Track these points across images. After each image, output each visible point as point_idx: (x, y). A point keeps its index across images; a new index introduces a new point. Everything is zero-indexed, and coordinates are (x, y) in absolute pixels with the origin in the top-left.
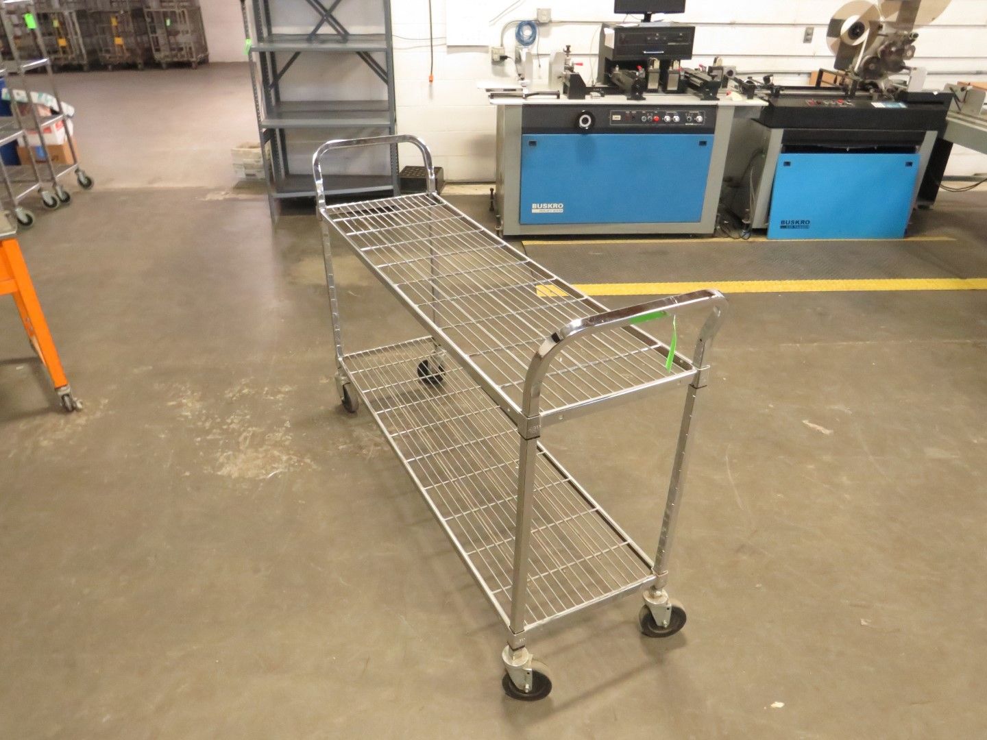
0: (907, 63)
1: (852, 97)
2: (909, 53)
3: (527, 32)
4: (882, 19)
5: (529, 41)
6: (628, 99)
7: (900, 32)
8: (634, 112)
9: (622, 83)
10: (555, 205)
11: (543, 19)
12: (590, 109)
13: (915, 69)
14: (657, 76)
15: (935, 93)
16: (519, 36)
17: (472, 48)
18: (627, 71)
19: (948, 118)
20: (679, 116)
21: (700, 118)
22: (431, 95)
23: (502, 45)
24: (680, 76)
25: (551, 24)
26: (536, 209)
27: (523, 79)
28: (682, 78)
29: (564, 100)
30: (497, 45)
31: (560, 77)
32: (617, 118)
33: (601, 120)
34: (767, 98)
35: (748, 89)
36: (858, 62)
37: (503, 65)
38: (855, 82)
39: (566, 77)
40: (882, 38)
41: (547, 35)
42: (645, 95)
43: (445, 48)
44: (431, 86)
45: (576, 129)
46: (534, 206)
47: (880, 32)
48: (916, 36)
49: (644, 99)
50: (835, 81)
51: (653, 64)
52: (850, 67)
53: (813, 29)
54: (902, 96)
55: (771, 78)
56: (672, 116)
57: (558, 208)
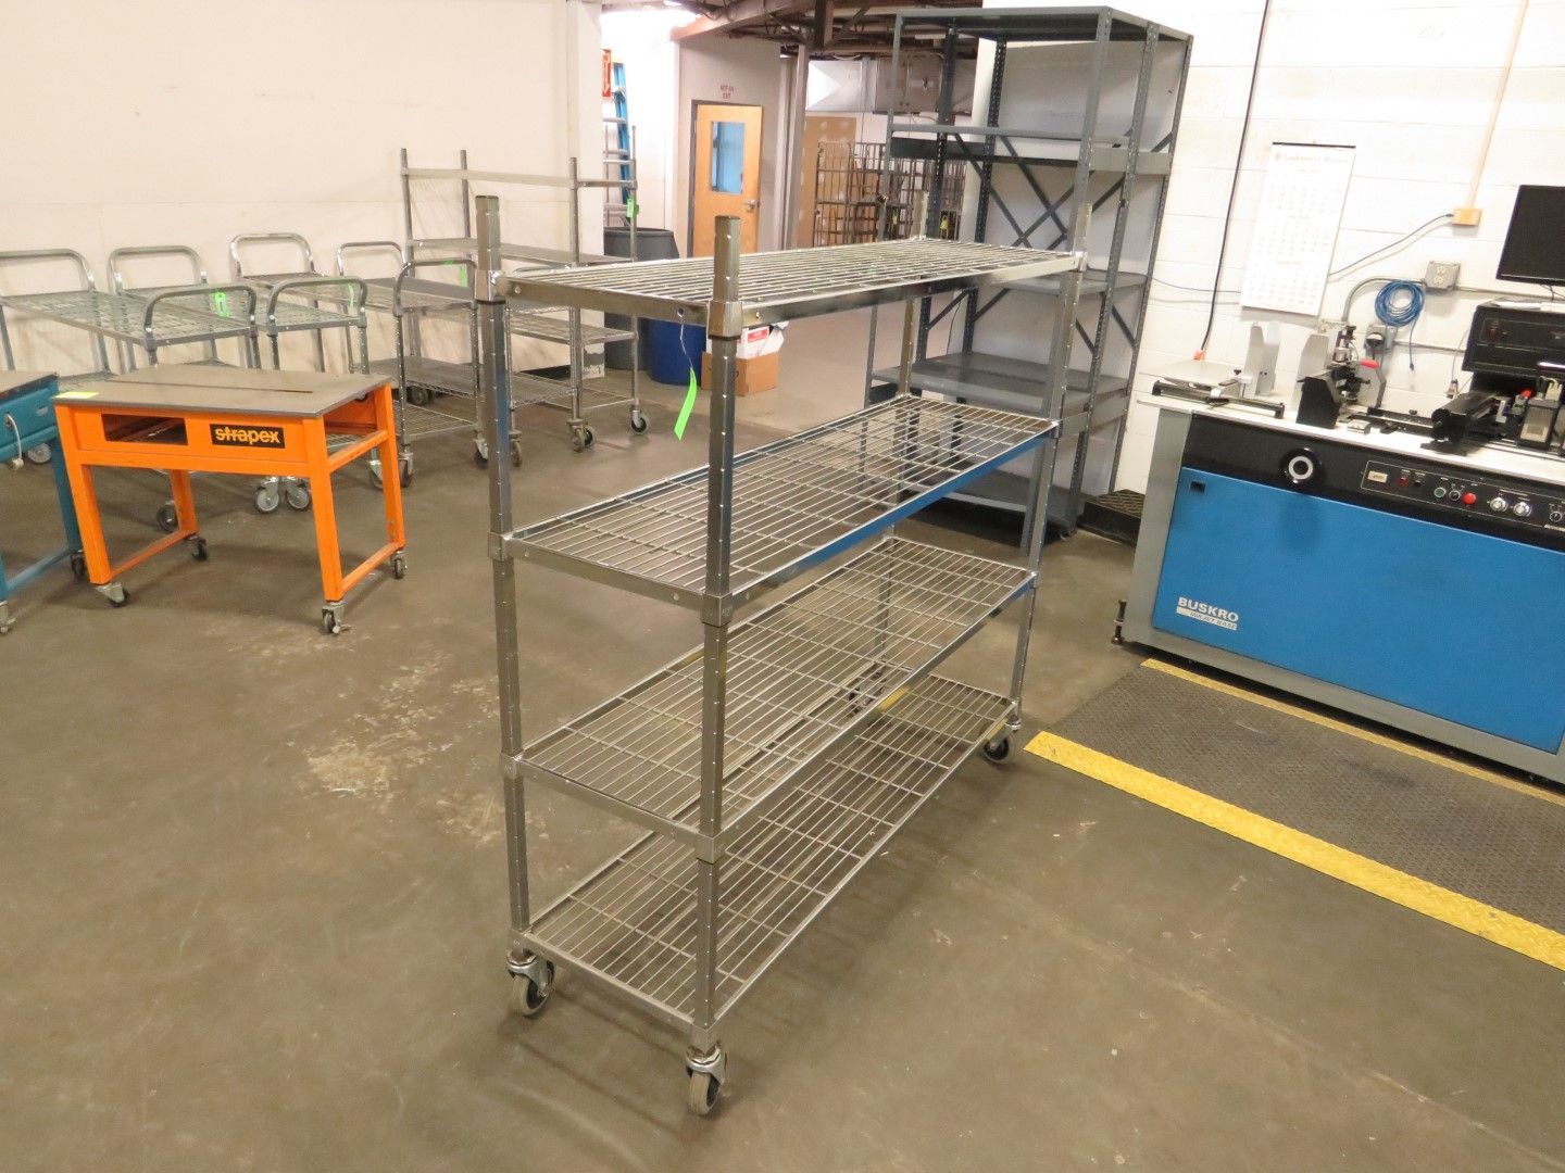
3: (1402, 302)
5: (1402, 318)
8: (1423, 474)
10: (1222, 612)
11: (1442, 281)
12: (1327, 449)
14: (1547, 417)
16: (1382, 306)
20: (1530, 502)
25: (1457, 293)
26: (1185, 608)
32: (1379, 477)
33: (1338, 475)
43: (1237, 310)
45: (1279, 478)
46: (1182, 601)
51: (1545, 388)
57: (1227, 620)
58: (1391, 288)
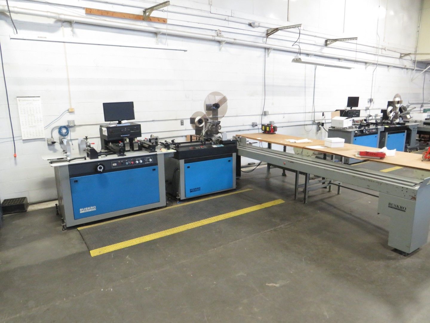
0: (220, 131)
1: (205, 144)
2: (219, 128)
3: (64, 131)
4: (207, 117)
5: (65, 134)
6: (118, 156)
7: (214, 121)
8: (122, 161)
9: (114, 149)
10: (92, 207)
11: (71, 125)
12: (102, 163)
13: (223, 133)
14: (129, 145)
15: (231, 140)
16: (60, 132)
17: (36, 140)
18: (115, 144)
19: (238, 148)
20: (142, 160)
21: (151, 160)
22: (16, 163)
23: (52, 137)
24: (138, 144)
25: (75, 127)
26: (82, 211)
27: (66, 153)
28: (139, 144)
29: (88, 160)
30: (50, 137)
31: (85, 150)
32: (115, 164)
33: (107, 166)
34: (175, 148)
35: (167, 146)
36: (204, 132)
37: (54, 146)
38: (204, 139)
39: (87, 150)
40: (209, 123)
41: (74, 131)
42: (126, 153)
43: (21, 141)
44: (15, 159)
45: (96, 172)
46: (81, 210)
47: (208, 121)
48: (220, 122)
49: (125, 155)
50: (197, 139)
51: (126, 140)
52: (201, 134)
53: (183, 120)
54: (221, 142)
55: (174, 141)
56: (139, 160)
57: (93, 208)
58: (60, 128)
